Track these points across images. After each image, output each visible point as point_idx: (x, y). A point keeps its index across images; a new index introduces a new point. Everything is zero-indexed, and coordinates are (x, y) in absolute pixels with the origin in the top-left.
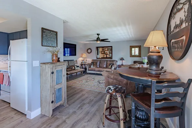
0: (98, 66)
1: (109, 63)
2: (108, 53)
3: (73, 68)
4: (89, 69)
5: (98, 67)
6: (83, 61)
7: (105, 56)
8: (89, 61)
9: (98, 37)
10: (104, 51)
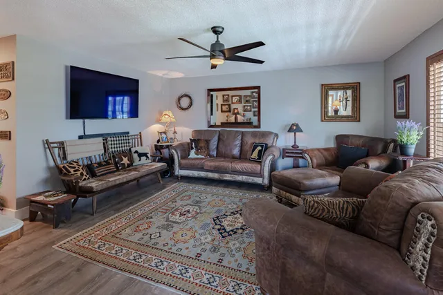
0: (212, 153)
1: (250, 140)
2: (241, 110)
3: (125, 161)
4: (183, 162)
5: (215, 153)
6: (164, 136)
7: (232, 119)
8: (184, 133)
9: (218, 40)
10: (229, 105)
